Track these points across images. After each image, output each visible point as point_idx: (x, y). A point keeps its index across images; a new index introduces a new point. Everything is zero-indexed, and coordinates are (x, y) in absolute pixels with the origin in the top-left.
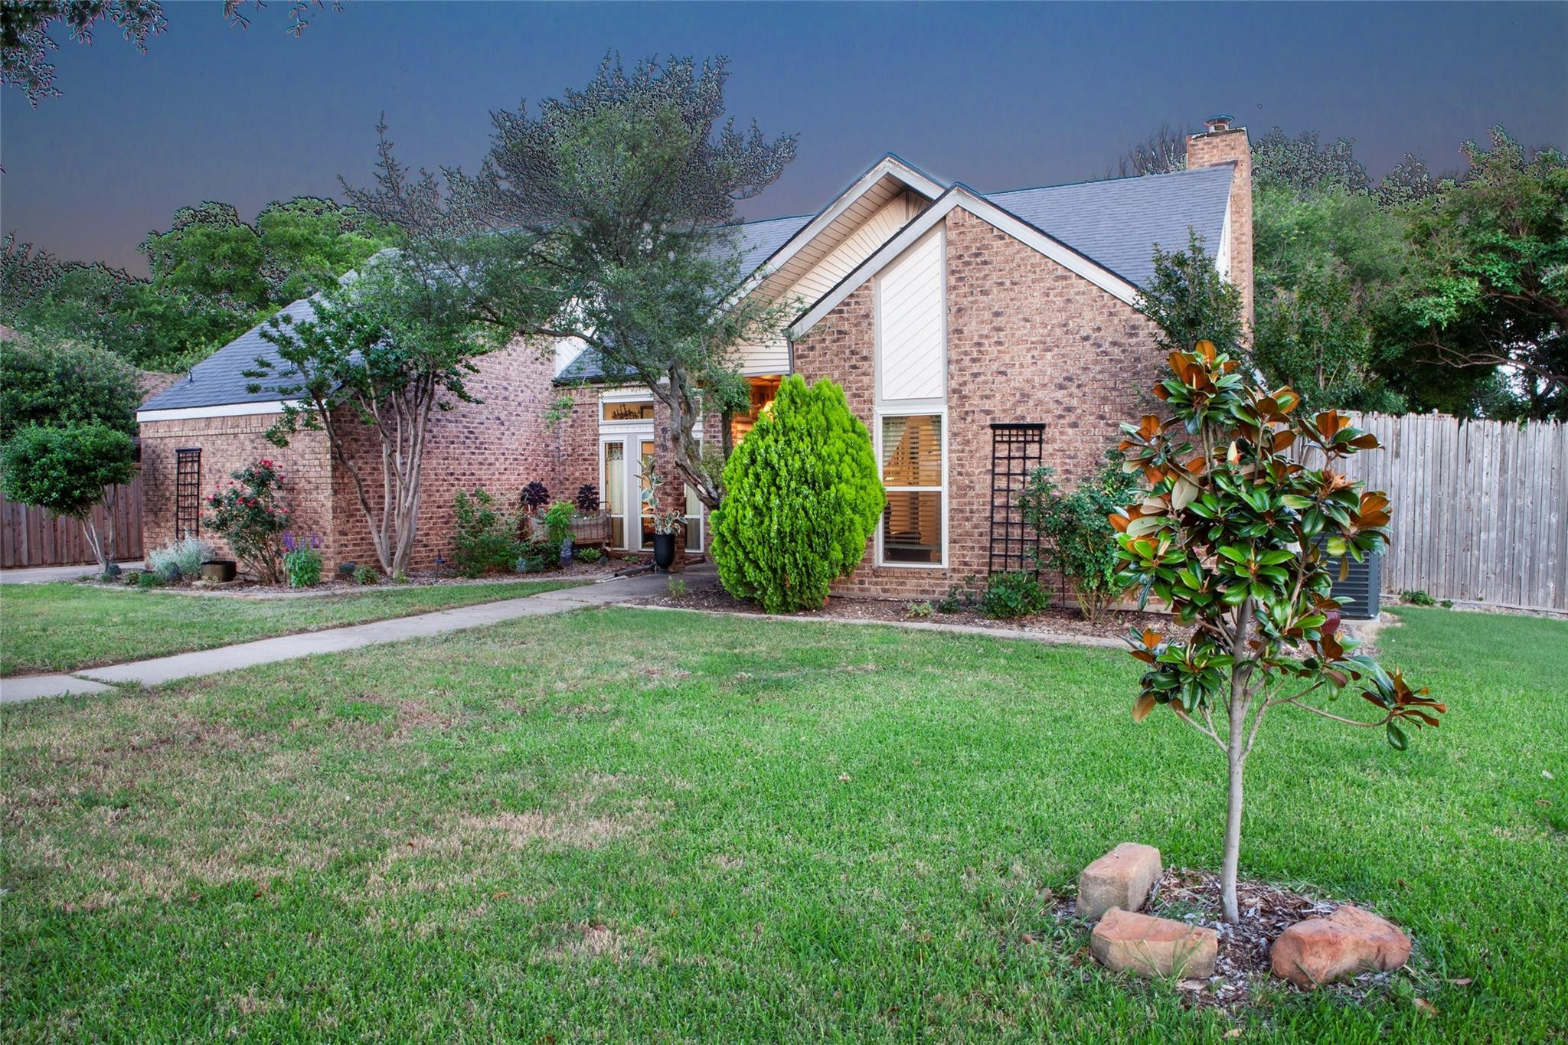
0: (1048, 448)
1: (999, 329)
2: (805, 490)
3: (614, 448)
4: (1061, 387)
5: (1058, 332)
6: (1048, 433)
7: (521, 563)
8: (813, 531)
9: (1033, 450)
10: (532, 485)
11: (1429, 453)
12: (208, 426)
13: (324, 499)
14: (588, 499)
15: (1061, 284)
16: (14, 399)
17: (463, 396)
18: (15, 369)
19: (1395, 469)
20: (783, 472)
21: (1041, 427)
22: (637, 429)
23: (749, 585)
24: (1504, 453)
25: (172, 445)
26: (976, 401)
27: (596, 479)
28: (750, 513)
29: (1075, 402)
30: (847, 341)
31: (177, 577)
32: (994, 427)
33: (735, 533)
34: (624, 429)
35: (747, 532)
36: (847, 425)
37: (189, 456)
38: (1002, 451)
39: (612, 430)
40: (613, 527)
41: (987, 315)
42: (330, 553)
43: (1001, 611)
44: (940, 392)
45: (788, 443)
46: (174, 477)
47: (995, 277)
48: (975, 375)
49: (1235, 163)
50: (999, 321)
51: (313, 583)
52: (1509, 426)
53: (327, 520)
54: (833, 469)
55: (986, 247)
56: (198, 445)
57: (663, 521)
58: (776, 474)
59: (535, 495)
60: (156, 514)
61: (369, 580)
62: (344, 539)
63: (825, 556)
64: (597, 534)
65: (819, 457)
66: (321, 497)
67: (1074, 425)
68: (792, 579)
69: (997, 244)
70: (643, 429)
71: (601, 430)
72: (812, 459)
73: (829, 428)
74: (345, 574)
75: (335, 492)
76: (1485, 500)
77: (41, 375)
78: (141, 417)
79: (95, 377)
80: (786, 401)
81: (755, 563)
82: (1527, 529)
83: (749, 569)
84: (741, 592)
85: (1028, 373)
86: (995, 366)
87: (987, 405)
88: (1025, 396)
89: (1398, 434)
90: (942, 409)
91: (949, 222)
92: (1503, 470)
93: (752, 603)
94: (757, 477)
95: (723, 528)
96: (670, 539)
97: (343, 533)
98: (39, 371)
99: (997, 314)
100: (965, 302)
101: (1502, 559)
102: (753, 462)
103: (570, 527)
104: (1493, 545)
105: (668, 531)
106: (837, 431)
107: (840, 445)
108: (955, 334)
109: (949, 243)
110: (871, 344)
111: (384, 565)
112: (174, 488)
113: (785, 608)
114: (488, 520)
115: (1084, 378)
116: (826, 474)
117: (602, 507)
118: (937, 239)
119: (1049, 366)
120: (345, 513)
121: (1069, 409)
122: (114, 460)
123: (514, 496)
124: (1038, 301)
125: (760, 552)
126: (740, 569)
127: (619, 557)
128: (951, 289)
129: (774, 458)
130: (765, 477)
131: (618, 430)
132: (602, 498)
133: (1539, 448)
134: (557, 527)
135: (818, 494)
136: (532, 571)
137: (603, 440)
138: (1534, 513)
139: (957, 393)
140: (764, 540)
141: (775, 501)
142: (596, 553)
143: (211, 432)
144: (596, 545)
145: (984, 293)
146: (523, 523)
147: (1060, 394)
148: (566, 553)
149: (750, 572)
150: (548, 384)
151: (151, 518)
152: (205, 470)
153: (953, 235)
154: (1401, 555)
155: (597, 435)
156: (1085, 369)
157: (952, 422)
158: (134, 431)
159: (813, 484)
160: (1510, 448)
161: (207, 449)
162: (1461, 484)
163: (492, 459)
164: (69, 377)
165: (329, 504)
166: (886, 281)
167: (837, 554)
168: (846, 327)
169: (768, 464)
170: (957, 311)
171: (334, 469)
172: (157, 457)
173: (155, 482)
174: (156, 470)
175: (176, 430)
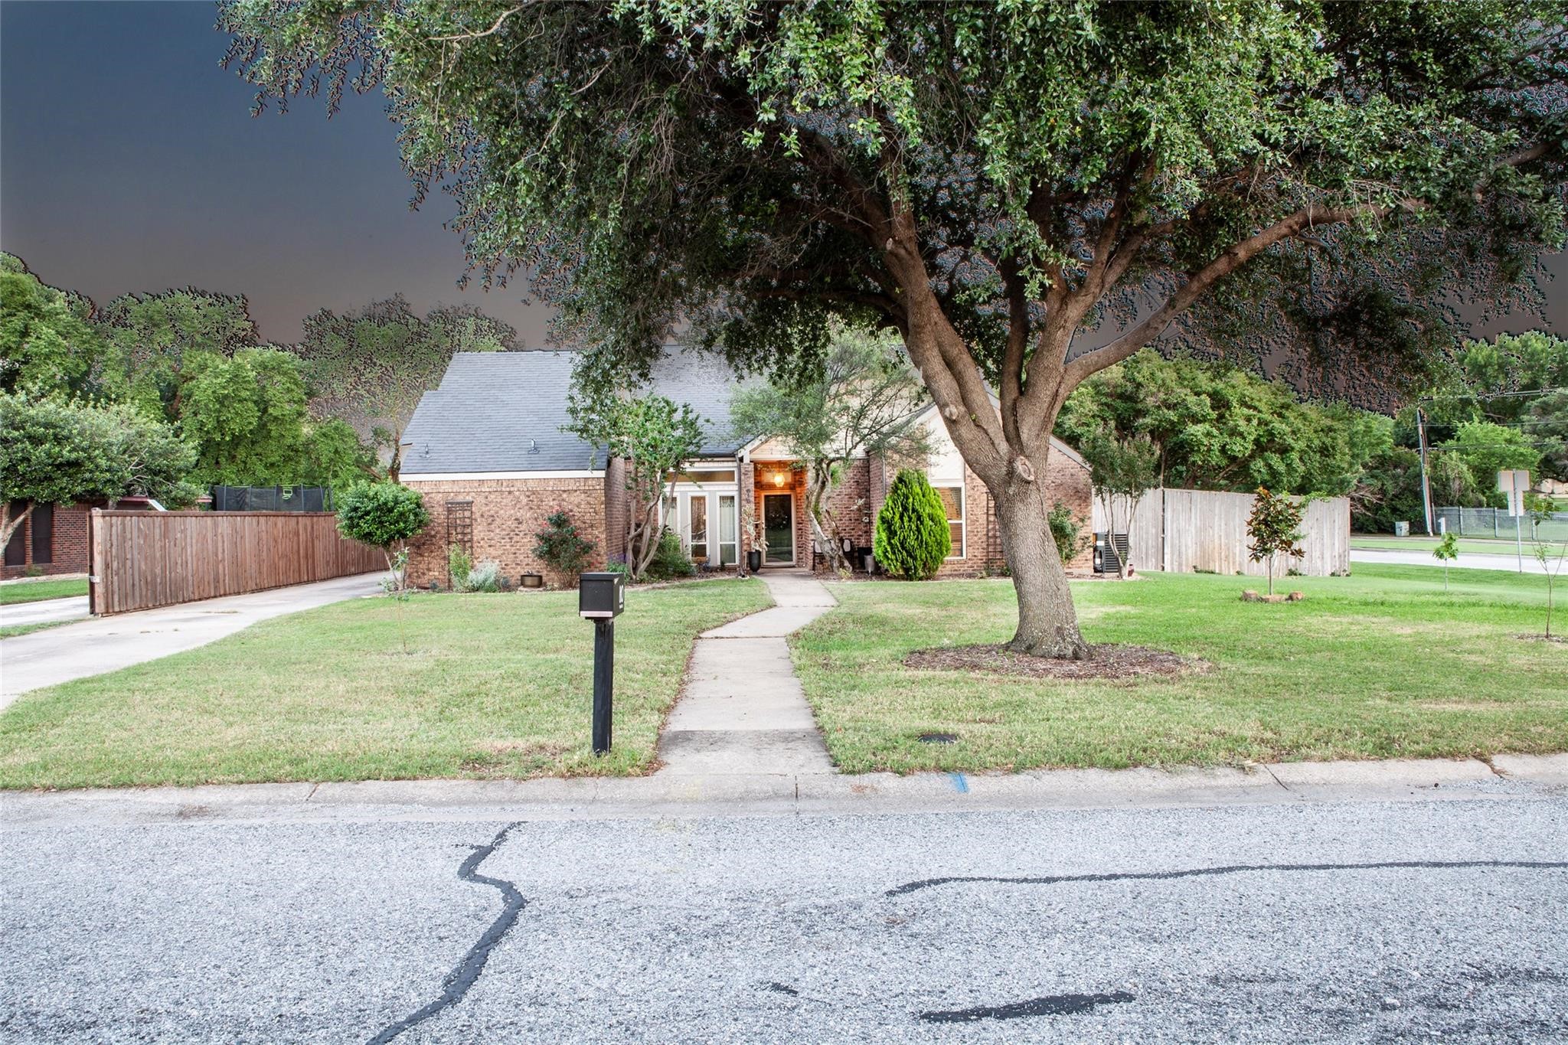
8: (937, 542)
12: (480, 486)
13: (599, 533)
25: (442, 497)
35: (911, 543)
37: (458, 507)
44: (960, 476)
46: (442, 520)
53: (601, 547)
54: (939, 513)
56: (469, 498)
60: (418, 548)
63: (942, 553)
66: (595, 532)
68: (929, 564)
72: (933, 509)
73: (927, 493)
75: (606, 529)
78: (404, 477)
90: (961, 485)
112: (440, 529)
116: (938, 516)
125: (918, 552)
139: (970, 477)
143: (485, 489)
157: (968, 490)
165: (603, 536)
171: (606, 514)
175: (445, 488)
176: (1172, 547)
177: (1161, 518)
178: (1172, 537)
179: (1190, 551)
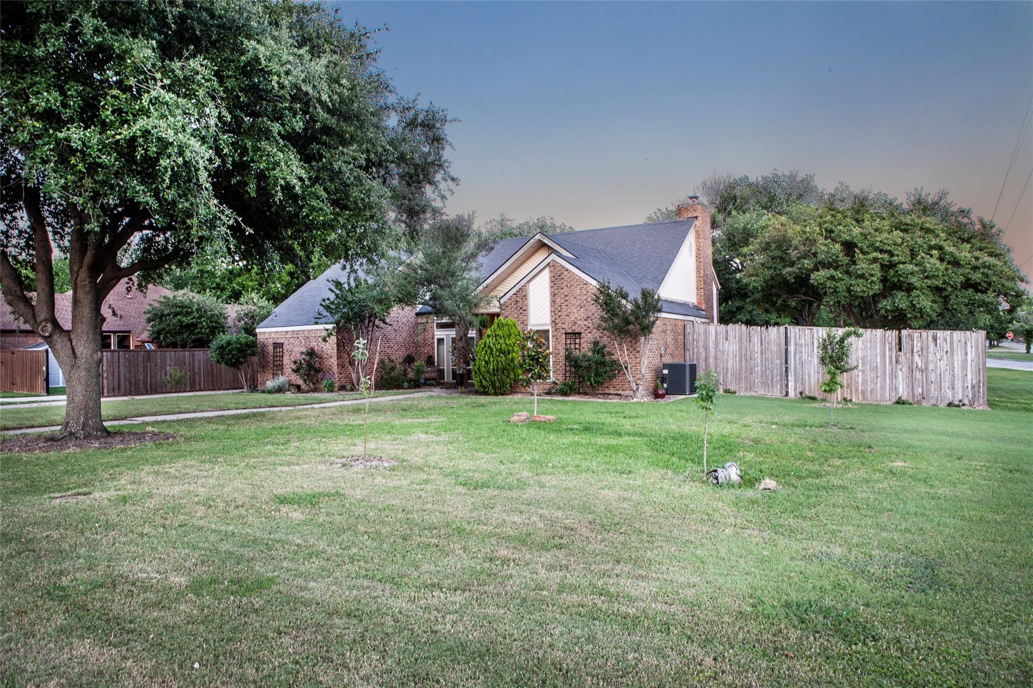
0: (582, 340)
1: (566, 301)
2: (502, 355)
3: (441, 341)
4: (586, 320)
5: (585, 302)
6: (582, 335)
7: (406, 384)
8: (504, 369)
9: (578, 341)
10: (408, 355)
11: (737, 339)
12: (286, 334)
13: (334, 361)
14: (430, 361)
15: (585, 286)
16: (179, 320)
17: (385, 322)
18: (180, 307)
19: (726, 344)
20: (494, 350)
21: (580, 334)
22: (449, 333)
23: (484, 387)
24: (761, 338)
25: (271, 341)
26: (560, 325)
27: (433, 353)
28: (484, 363)
29: (590, 325)
30: (519, 304)
31: (280, 390)
32: (566, 333)
33: (479, 370)
34: (445, 333)
35: (483, 369)
36: (517, 333)
37: (278, 346)
38: (568, 342)
39: (440, 333)
40: (441, 372)
41: (563, 296)
42: (336, 379)
43: (564, 393)
44: (549, 322)
45: (496, 340)
46: (272, 353)
47: (565, 283)
48: (559, 316)
49: (696, 217)
50: (567, 298)
51: (332, 391)
52: (763, 328)
53: (335, 369)
54: (511, 348)
55: (563, 273)
56: (282, 341)
57: (459, 369)
58: (492, 350)
59: (409, 360)
60: (264, 368)
61: (352, 390)
62: (340, 376)
63: (508, 377)
64: (434, 375)
65: (506, 344)
66: (333, 360)
67: (590, 333)
68: (497, 384)
69: (565, 272)
70: (452, 333)
71: (435, 333)
72: (504, 345)
73: (510, 335)
74: (342, 388)
75: (338, 358)
76: (756, 355)
77: (190, 310)
78: (258, 330)
79: (211, 310)
80: (496, 326)
81: (485, 379)
82: (770, 366)
83: (483, 381)
84: (482, 389)
85: (576, 315)
86: (566, 313)
87: (564, 326)
88: (575, 323)
89: (727, 332)
90: (549, 328)
91: (551, 265)
92: (761, 345)
93: (486, 393)
94: (486, 351)
95: (475, 368)
96: (462, 375)
97: (340, 374)
98: (189, 308)
99: (566, 296)
100: (556, 292)
101: (762, 377)
102: (485, 346)
103: (423, 372)
104: (760, 372)
105: (461, 372)
106: (513, 335)
107: (514, 340)
108: (553, 302)
109: (551, 272)
110: (527, 306)
111: (356, 385)
112: (271, 358)
113: (496, 394)
114: (393, 369)
115: (593, 317)
116: (509, 350)
117: (436, 364)
118: (547, 270)
119: (582, 313)
120: (341, 366)
121: (588, 327)
122: (253, 347)
123: (401, 360)
124: (579, 292)
125: (487, 376)
126: (481, 382)
127: (443, 384)
128: (552, 287)
129: (492, 345)
130: (489, 351)
131: (442, 333)
132: (436, 360)
133: (772, 336)
134: (419, 372)
135: (506, 356)
136: (409, 388)
137: (436, 337)
138: (772, 360)
139: (554, 322)
140: (488, 372)
141: (492, 359)
142: (434, 382)
143: (288, 336)
144: (434, 379)
145: (562, 289)
146: (405, 371)
147: (586, 323)
148: (422, 381)
149: (484, 382)
150: (414, 314)
151: (261, 369)
152: (285, 351)
153: (552, 269)
154: (730, 376)
155: (434, 335)
156: (593, 314)
157: (553, 332)
158: (255, 335)
159: (504, 353)
160: (763, 336)
161: (286, 343)
162: (748, 350)
163: (392, 345)
164: (201, 310)
165: (336, 363)
166: (531, 284)
167: (512, 376)
168: (518, 299)
169: (489, 347)
170: (554, 295)
171: (338, 350)
172: (264, 346)
173: (263, 354)
174: (264, 351)
175: (273, 336)
176: (795, 375)
177: (784, 351)
178: (795, 367)
179: (812, 379)
